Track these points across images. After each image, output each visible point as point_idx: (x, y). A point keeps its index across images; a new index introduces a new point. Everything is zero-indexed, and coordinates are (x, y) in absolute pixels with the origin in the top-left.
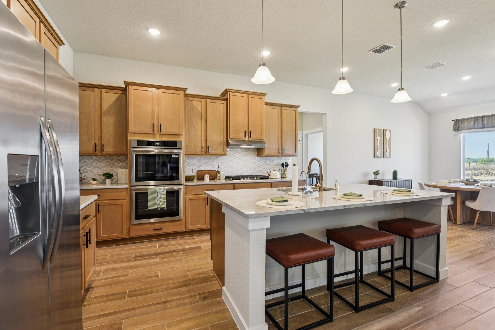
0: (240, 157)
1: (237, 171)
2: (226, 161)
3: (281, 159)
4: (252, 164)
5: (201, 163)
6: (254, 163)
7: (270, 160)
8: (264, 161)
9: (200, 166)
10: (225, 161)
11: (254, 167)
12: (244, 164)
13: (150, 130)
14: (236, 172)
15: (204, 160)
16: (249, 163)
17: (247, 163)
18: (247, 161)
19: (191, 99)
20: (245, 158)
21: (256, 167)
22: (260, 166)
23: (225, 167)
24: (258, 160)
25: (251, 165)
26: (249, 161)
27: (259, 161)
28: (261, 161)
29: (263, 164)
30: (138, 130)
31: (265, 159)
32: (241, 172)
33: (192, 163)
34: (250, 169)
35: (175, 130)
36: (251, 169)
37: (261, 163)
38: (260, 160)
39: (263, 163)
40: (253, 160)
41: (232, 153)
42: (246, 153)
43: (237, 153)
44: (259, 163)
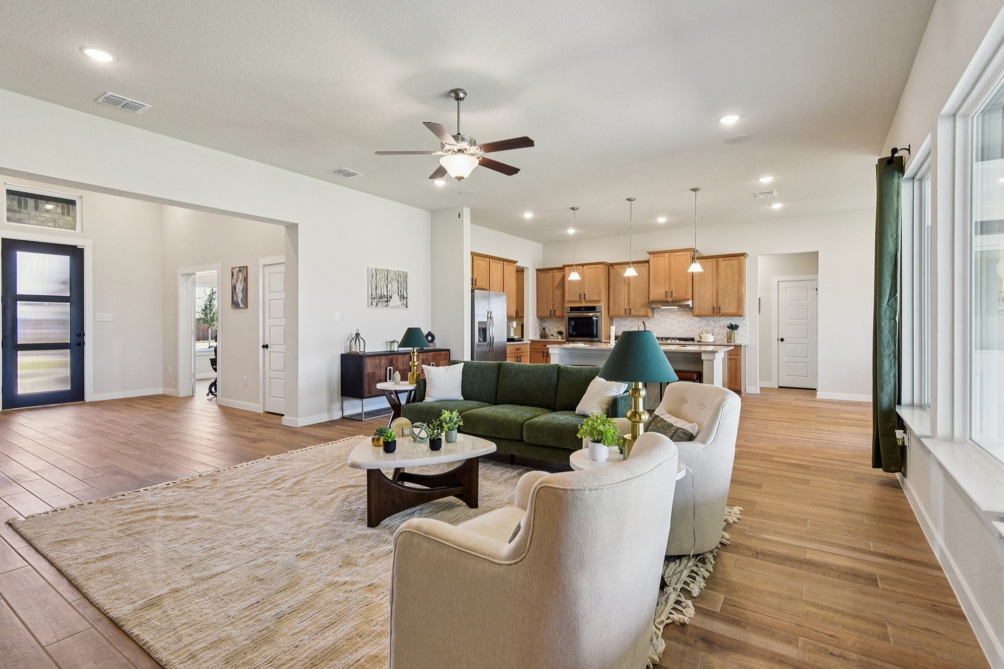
0: (674, 318)
1: (671, 333)
2: (659, 322)
3: (731, 319)
4: (689, 325)
5: (632, 324)
6: (692, 324)
7: (714, 321)
8: (706, 322)
9: (632, 327)
10: (657, 323)
11: (692, 328)
12: (680, 325)
13: (577, 299)
14: (670, 334)
15: (636, 322)
16: (685, 324)
17: (683, 324)
18: (683, 322)
19: (615, 266)
20: (681, 318)
21: (694, 328)
22: (700, 327)
23: (657, 328)
24: (698, 321)
25: (689, 327)
26: (686, 322)
27: (698, 322)
28: (701, 322)
29: (705, 325)
30: (571, 299)
32: (677, 334)
33: (625, 324)
34: (686, 331)
35: (595, 298)
36: (689, 331)
37: (701, 324)
38: (700, 321)
39: (704, 324)
41: (665, 313)
42: (682, 313)
43: (671, 314)
44: (699, 324)
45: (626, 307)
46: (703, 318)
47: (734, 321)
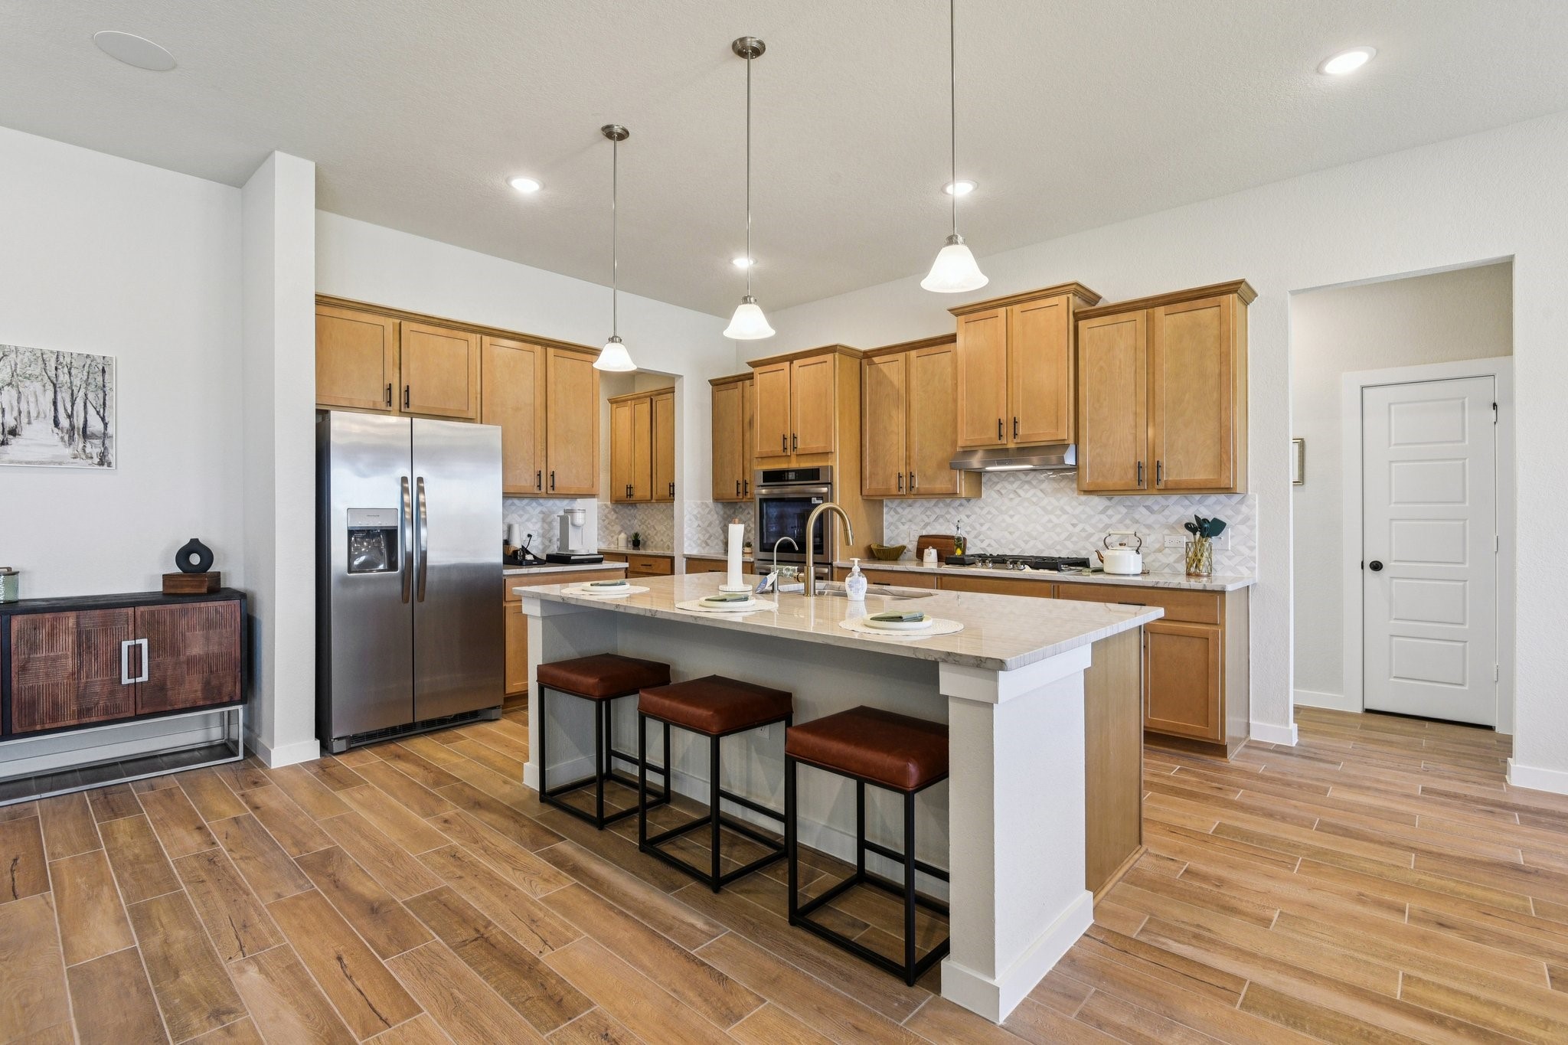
0: (1034, 499)
1: (1026, 542)
2: (994, 511)
3: (1200, 502)
4: (1075, 521)
5: (928, 517)
6: (1083, 517)
7: (1148, 508)
8: (1124, 510)
9: (927, 525)
10: (989, 513)
11: (1083, 530)
12: (1050, 521)
13: (778, 449)
14: (1022, 545)
15: (937, 510)
16: (1065, 517)
17: (1058, 517)
18: (1058, 512)
19: (876, 359)
20: (1053, 500)
21: (1090, 530)
23: (989, 529)
24: (1101, 508)
25: (1074, 525)
26: (1065, 512)
27: (1103, 512)
28: (1110, 512)
29: (1121, 521)
31: (1128, 503)
32: (1040, 546)
33: (910, 516)
34: (1069, 538)
36: (1074, 539)
37: (1110, 517)
38: (1107, 508)
39: (1118, 517)
40: (1081, 508)
41: (1009, 487)
42: (1056, 485)
43: (1026, 487)
44: (1103, 517)
45: (903, 472)
46: (1116, 499)
47: (1208, 508)
